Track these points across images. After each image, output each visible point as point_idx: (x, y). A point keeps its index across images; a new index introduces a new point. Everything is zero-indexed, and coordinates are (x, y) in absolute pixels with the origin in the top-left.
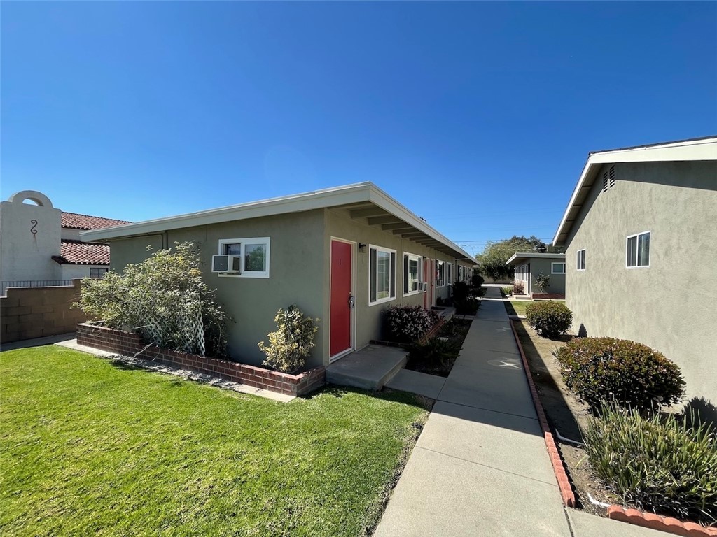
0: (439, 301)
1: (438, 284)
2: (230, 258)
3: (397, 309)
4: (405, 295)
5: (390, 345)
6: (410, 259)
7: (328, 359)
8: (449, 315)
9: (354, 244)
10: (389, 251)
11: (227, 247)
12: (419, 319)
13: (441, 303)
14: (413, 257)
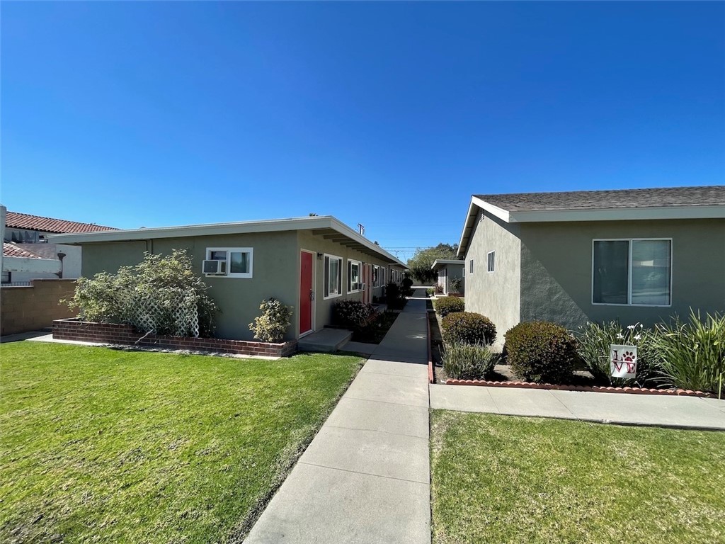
0: (374, 298)
1: (374, 285)
2: (220, 262)
3: (344, 303)
4: (348, 293)
5: (339, 328)
6: (352, 264)
7: (299, 335)
8: (382, 309)
9: (314, 253)
10: (337, 258)
11: (213, 253)
12: (360, 309)
13: (376, 301)
14: (354, 263)
